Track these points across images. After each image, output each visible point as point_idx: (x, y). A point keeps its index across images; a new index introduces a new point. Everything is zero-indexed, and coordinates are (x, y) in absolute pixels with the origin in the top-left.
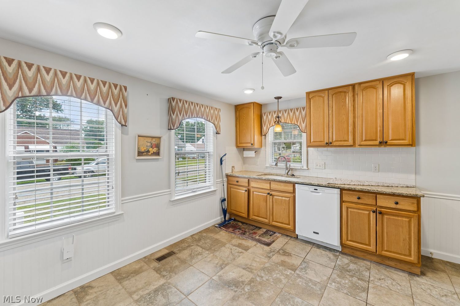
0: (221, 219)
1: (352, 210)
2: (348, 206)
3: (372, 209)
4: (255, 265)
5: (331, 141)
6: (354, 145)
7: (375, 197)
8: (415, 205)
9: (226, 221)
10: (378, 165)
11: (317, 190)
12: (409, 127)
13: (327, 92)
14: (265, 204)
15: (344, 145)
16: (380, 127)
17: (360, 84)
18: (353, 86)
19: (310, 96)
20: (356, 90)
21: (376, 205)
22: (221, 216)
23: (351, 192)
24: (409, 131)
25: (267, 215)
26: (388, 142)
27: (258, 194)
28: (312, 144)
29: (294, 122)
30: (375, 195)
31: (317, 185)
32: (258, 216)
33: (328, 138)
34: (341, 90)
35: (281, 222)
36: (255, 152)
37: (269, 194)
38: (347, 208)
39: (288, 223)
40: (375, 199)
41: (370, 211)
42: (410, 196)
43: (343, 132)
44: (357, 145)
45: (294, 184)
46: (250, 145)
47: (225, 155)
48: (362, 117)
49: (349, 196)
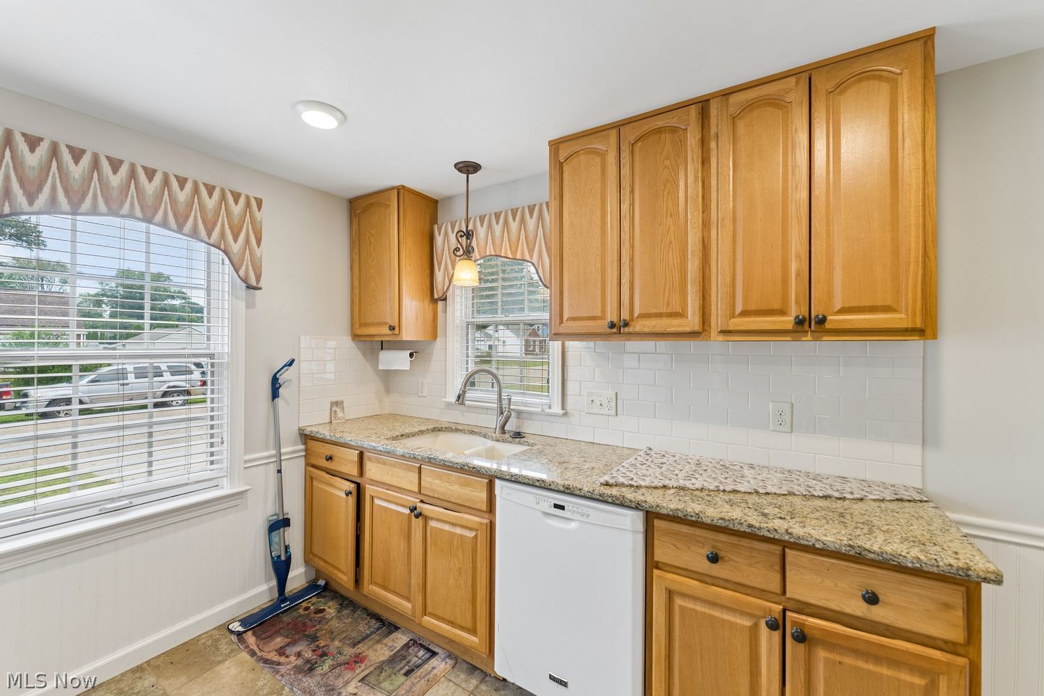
0: (270, 589)
1: (689, 604)
2: (672, 587)
3: (764, 609)
5: (625, 315)
6: (704, 330)
7: (777, 560)
8: (958, 615)
9: (284, 601)
10: (790, 404)
11: (562, 508)
12: (913, 254)
13: (614, 133)
14: (403, 544)
15: (669, 330)
16: (798, 256)
17: (726, 94)
18: (703, 105)
19: (560, 152)
20: (713, 121)
21: (784, 592)
22: (268, 580)
23: (685, 529)
24: (911, 274)
25: (409, 586)
26: (829, 318)
27: (386, 508)
28: (568, 327)
29: (523, 253)
30: (777, 549)
31: (561, 488)
32: (385, 588)
33: (615, 305)
34: (659, 122)
35: (448, 618)
36: (411, 355)
37: (413, 509)
38: (670, 594)
39: (469, 624)
40: (778, 567)
41: (757, 618)
42: (935, 570)
43: (666, 283)
44: (714, 333)
45: (491, 480)
46: (386, 330)
47: (291, 363)
48: (734, 220)
49: (678, 545)
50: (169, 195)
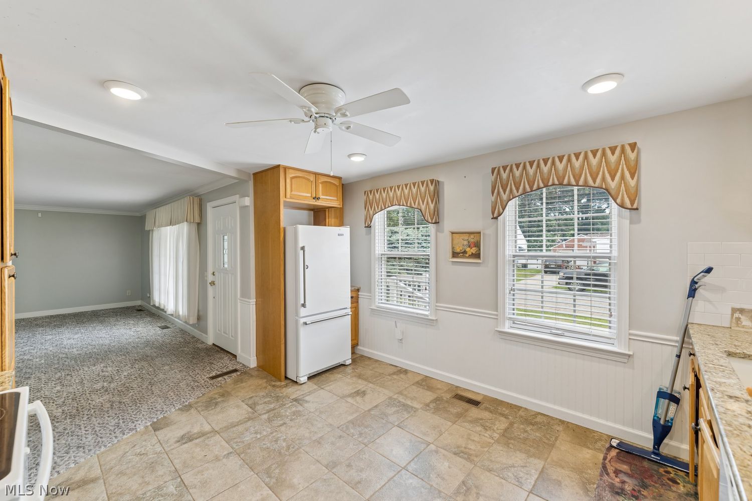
4: (473, 447)
9: (656, 454)
47: (709, 271)
50: (571, 166)
